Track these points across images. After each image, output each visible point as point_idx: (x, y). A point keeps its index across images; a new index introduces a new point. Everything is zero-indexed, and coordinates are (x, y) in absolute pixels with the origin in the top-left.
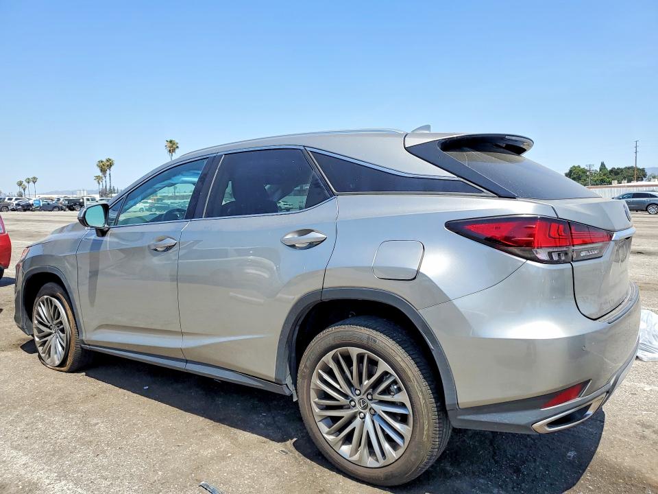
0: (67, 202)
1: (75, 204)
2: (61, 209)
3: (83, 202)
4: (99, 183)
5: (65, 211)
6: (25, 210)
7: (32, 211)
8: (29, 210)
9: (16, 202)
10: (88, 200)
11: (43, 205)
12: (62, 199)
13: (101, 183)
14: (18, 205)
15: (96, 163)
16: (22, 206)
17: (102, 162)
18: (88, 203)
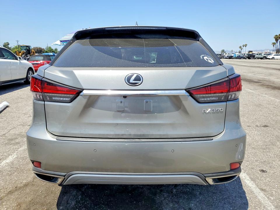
0: (247, 55)
1: (251, 56)
2: (245, 58)
3: (255, 55)
4: (274, 46)
5: (246, 59)
6: (230, 59)
7: (232, 59)
8: (231, 58)
9: (228, 55)
10: (257, 54)
11: (237, 56)
12: (246, 54)
13: (275, 46)
14: (228, 56)
15: (274, 36)
16: (229, 57)
17: (277, 35)
18: (257, 56)
